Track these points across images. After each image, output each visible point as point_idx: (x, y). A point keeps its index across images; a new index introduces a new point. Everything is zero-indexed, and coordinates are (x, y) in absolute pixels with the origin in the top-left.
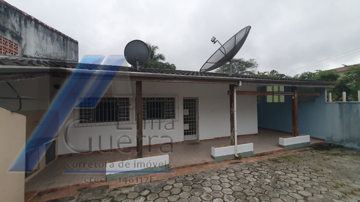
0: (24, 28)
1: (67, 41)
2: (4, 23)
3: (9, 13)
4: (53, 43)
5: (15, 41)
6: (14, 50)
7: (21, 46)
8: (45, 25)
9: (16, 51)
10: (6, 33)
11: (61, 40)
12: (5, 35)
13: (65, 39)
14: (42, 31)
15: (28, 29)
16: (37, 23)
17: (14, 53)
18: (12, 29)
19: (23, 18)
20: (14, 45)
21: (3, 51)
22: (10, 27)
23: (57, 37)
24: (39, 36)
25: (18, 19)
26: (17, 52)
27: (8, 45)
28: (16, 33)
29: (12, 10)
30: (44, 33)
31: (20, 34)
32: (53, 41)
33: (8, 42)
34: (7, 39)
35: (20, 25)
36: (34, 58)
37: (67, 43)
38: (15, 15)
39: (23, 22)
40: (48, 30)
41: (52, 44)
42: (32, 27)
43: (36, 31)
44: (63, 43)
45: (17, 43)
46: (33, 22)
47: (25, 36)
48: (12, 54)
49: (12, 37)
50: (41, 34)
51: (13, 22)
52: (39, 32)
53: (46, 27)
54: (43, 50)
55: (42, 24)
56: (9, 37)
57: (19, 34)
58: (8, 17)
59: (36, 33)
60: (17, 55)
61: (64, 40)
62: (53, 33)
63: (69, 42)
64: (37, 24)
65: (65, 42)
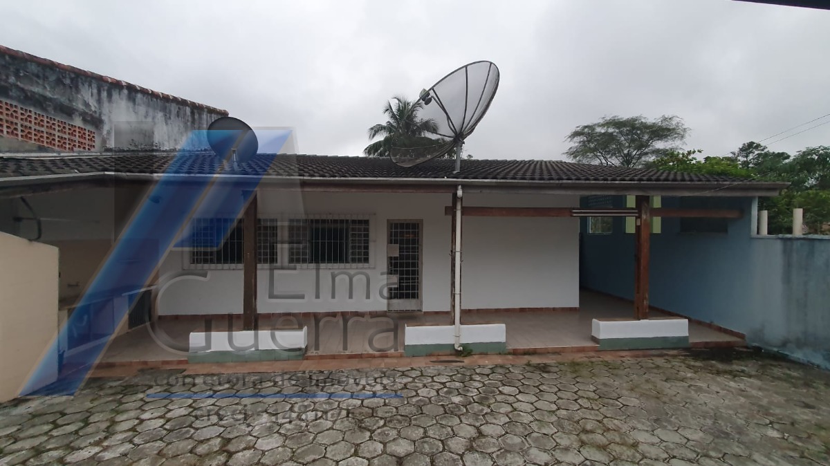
0: (106, 104)
1: (200, 115)
2: (69, 100)
3: (80, 84)
4: (169, 122)
5: (88, 128)
6: (87, 142)
7: (101, 134)
8: (150, 92)
9: (91, 143)
10: (73, 116)
11: (185, 114)
12: (72, 119)
13: (196, 111)
14: (144, 103)
15: (114, 105)
16: (133, 91)
17: (87, 147)
18: (84, 108)
19: (106, 88)
20: (87, 133)
21: (67, 146)
22: (81, 107)
23: (177, 109)
24: (136, 113)
25: (95, 91)
26: (93, 144)
27: (77, 134)
28: (91, 115)
29: (84, 78)
30: (148, 105)
31: (100, 115)
32: (167, 118)
33: (77, 130)
34: (75, 126)
35: (99, 101)
36: (127, 151)
37: (200, 118)
38: (90, 85)
39: (104, 94)
40: (157, 99)
41: (167, 124)
42: (122, 99)
43: (131, 104)
44: (190, 119)
45: (93, 131)
46: (125, 91)
47: (109, 117)
48: (84, 148)
49: (84, 120)
50: (142, 109)
51: (87, 97)
52: (136, 106)
53: (153, 95)
54: (146, 136)
55: (144, 92)
56: (78, 122)
57: (97, 115)
58: (78, 91)
59: (131, 109)
60: (92, 150)
61: (192, 113)
62: (167, 104)
63: (204, 116)
64: (134, 93)
65: (196, 116)
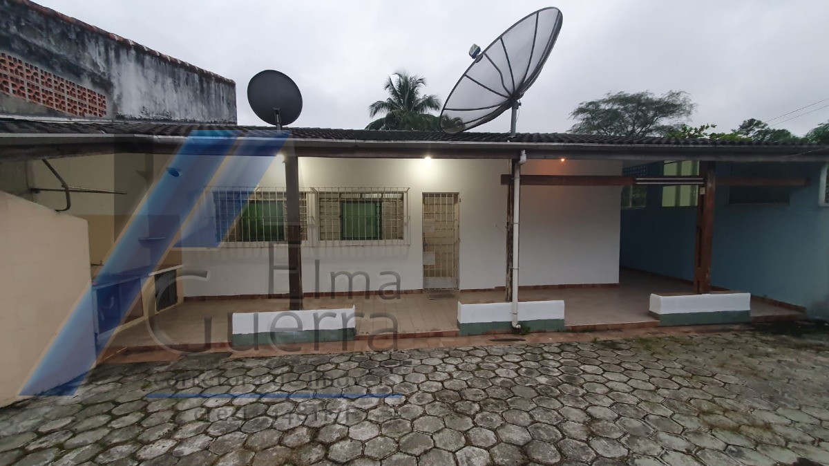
0: (114, 65)
1: (208, 83)
2: (77, 59)
3: (86, 40)
4: (179, 89)
5: (98, 91)
6: (98, 107)
7: (111, 99)
8: (158, 55)
9: (102, 109)
10: (82, 77)
11: (194, 82)
12: (80, 80)
13: (204, 79)
14: (152, 67)
15: (123, 66)
16: (141, 53)
17: (98, 113)
18: (93, 69)
19: (113, 46)
20: (97, 97)
21: (78, 111)
22: (88, 66)
23: (186, 75)
24: (146, 77)
25: (102, 49)
26: (105, 110)
27: (87, 98)
28: (100, 77)
29: (90, 34)
30: (157, 69)
31: (109, 78)
32: (176, 85)
33: (87, 93)
34: (85, 89)
35: (107, 61)
36: (140, 119)
37: (209, 88)
38: (97, 42)
39: (112, 54)
40: (165, 63)
41: (176, 91)
42: (130, 61)
43: (140, 68)
44: (199, 87)
45: (104, 95)
46: (133, 52)
47: (119, 80)
48: (95, 114)
49: (94, 82)
50: (151, 73)
51: (94, 54)
52: (145, 70)
53: (161, 59)
54: (156, 103)
55: (152, 53)
56: (87, 84)
57: (106, 77)
58: (84, 48)
59: (140, 73)
60: (104, 116)
61: (201, 81)
62: (176, 70)
63: (213, 85)
64: (142, 55)
65: (205, 85)
